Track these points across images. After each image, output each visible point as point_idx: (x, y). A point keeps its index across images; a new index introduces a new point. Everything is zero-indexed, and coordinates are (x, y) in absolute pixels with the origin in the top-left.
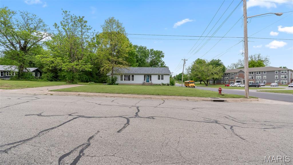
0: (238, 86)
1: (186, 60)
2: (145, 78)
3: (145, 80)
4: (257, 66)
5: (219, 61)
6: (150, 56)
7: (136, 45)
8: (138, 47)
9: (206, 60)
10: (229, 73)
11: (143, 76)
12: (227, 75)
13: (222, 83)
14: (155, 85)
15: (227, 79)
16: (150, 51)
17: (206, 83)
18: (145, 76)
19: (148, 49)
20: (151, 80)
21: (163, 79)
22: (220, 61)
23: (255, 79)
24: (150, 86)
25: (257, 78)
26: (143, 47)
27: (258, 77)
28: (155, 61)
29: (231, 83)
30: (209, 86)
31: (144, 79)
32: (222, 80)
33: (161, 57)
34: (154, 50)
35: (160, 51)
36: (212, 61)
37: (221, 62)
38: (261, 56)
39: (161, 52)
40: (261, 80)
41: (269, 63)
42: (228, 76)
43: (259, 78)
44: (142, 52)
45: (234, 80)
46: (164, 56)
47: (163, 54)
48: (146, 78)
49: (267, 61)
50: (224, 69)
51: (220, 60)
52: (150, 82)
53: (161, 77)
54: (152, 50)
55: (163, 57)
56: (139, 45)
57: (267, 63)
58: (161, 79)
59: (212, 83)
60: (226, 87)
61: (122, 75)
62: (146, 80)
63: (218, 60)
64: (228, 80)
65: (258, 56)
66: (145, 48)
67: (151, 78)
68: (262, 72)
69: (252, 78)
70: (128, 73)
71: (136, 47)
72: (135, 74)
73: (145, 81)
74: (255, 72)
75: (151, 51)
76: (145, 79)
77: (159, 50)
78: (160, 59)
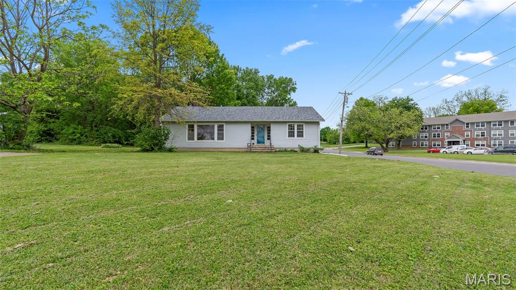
0: (466, 151)
1: (349, 94)
2: (253, 133)
3: (253, 139)
4: (486, 112)
5: (409, 100)
6: (267, 90)
7: (237, 66)
8: (241, 70)
9: (384, 96)
10: (430, 126)
11: (248, 128)
12: (426, 129)
13: (415, 145)
14: (279, 151)
15: (426, 137)
16: (266, 80)
17: (384, 145)
18: (253, 128)
19: (262, 77)
20: (269, 139)
21: (302, 136)
22: (412, 100)
23: (490, 136)
24: (266, 155)
25: (494, 135)
26: (251, 70)
27: (497, 132)
28: (277, 101)
29: (434, 145)
30: (390, 153)
31: (250, 135)
32: (415, 140)
33: (290, 91)
34: (274, 77)
35: (286, 78)
36: (394, 100)
37: (412, 102)
38: (489, 91)
39: (290, 80)
40: (502, 139)
41: (508, 104)
42: (428, 132)
43: (499, 135)
44: (250, 80)
45: (443, 140)
46: (295, 88)
47: (293, 85)
48: (256, 133)
49: (503, 102)
50: (420, 117)
51: (410, 97)
52: (267, 143)
53: (297, 129)
54: (270, 77)
55: (294, 91)
56: (243, 67)
57: (503, 104)
58: (298, 136)
59: (393, 145)
60: (431, 154)
61: (193, 126)
62: (256, 137)
63: (408, 98)
64: (428, 140)
65: (483, 92)
66: (256, 72)
67: (269, 133)
68: (506, 122)
69: (482, 136)
70: (207, 120)
71: (237, 69)
72: (228, 123)
73: (253, 141)
74: (490, 122)
75: (268, 81)
76: (253, 136)
77: (284, 77)
78: (289, 96)
